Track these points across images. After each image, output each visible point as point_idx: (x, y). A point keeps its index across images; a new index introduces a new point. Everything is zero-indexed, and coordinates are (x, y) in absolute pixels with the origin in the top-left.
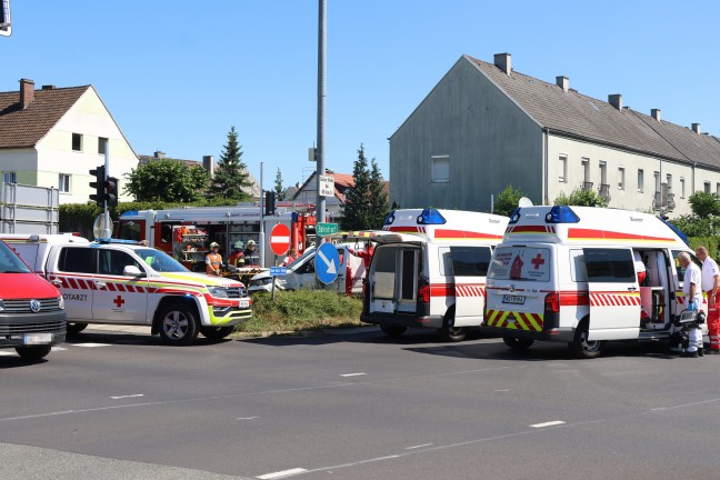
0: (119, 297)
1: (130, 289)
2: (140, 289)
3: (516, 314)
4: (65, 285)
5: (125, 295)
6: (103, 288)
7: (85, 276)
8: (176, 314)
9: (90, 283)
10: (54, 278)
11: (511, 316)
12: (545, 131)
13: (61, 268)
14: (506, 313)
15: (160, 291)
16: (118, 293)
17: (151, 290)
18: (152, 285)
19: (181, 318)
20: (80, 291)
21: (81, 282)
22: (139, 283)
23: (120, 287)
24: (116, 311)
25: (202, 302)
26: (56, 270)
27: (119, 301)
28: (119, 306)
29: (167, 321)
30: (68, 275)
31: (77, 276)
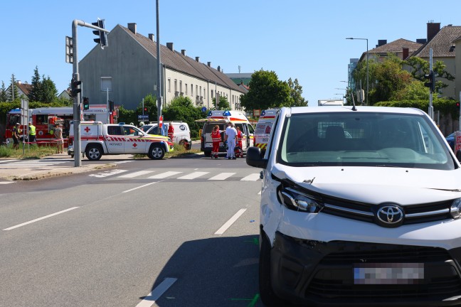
1: (139, 140)
2: (143, 141)
4: (112, 140)
5: (137, 143)
6: (128, 141)
7: (121, 137)
8: (157, 149)
9: (123, 139)
10: (108, 138)
12: (164, 66)
13: (109, 133)
15: (151, 141)
16: (133, 143)
17: (147, 141)
18: (147, 139)
19: (159, 150)
20: (119, 142)
22: (142, 138)
23: (135, 140)
24: (134, 149)
25: (166, 143)
26: (108, 135)
27: (135, 145)
29: (153, 151)
30: (113, 136)
31: (117, 136)
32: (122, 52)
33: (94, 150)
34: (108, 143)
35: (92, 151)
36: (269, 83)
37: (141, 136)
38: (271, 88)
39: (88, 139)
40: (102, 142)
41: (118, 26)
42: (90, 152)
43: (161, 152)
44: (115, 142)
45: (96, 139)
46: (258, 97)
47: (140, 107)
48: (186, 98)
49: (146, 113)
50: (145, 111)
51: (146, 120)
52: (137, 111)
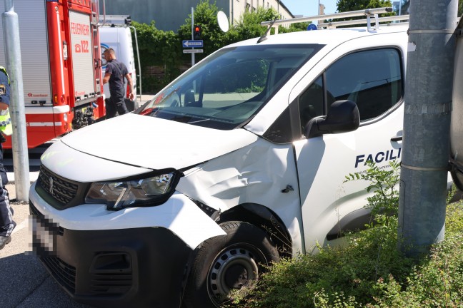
47: (187, 26)
48: (270, 10)
49: (198, 35)
50: (196, 33)
51: (198, 51)
52: (181, 32)
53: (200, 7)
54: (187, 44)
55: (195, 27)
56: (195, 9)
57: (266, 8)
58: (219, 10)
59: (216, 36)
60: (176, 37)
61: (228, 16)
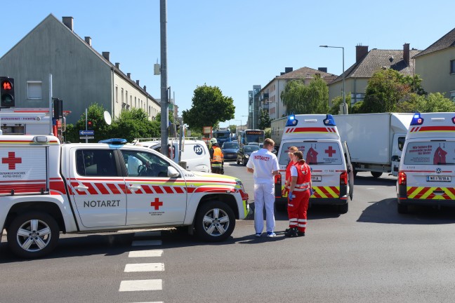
0: (157, 199)
1: (168, 190)
2: (179, 190)
3: (444, 189)
4: (92, 191)
5: (163, 197)
6: (139, 192)
7: (116, 180)
8: (216, 211)
9: (123, 186)
10: (77, 184)
11: (439, 191)
12: (112, 69)
14: (433, 189)
15: (200, 190)
16: (155, 195)
17: (190, 190)
18: (190, 185)
19: (222, 215)
20: (111, 196)
21: (112, 186)
22: (176, 184)
23: (158, 190)
24: (154, 214)
26: (77, 176)
27: (157, 204)
28: (157, 208)
29: (206, 219)
30: (94, 180)
31: (105, 180)
32: (56, 50)
33: (34, 223)
34: (78, 200)
35: (27, 227)
36: (214, 99)
37: (174, 178)
38: (217, 104)
39: (12, 190)
40: (59, 198)
41: (51, 15)
42: (21, 232)
43: (226, 219)
44: (100, 197)
45: (41, 189)
46: (204, 114)
47: (83, 120)
48: (140, 110)
49: (90, 127)
50: (89, 125)
51: (90, 138)
52: (78, 125)
53: (91, 108)
54: (82, 133)
55: (88, 121)
56: (88, 110)
57: (137, 108)
58: (105, 110)
59: (102, 128)
60: (75, 128)
61: (111, 114)
